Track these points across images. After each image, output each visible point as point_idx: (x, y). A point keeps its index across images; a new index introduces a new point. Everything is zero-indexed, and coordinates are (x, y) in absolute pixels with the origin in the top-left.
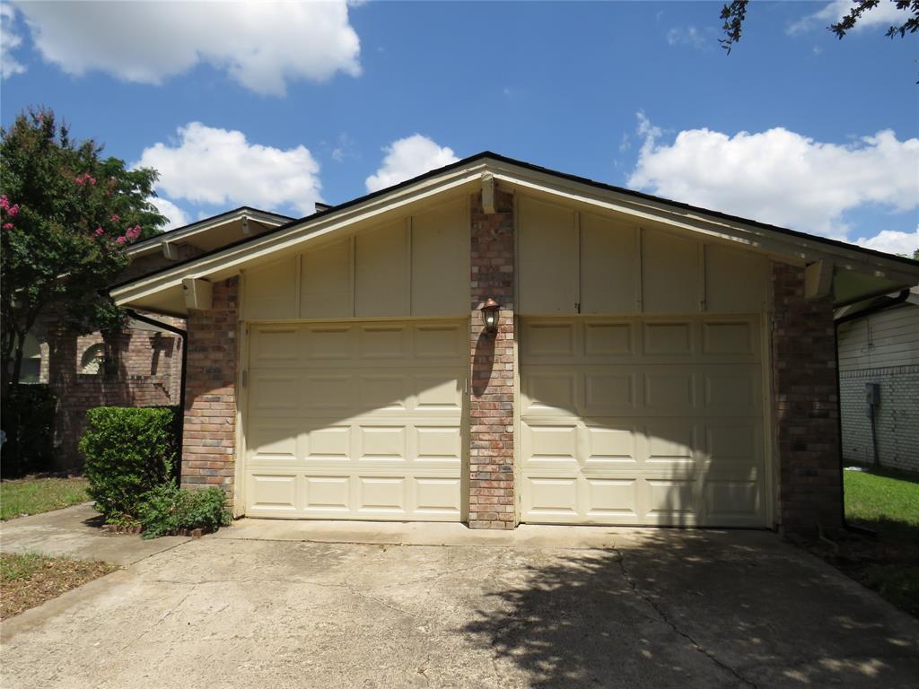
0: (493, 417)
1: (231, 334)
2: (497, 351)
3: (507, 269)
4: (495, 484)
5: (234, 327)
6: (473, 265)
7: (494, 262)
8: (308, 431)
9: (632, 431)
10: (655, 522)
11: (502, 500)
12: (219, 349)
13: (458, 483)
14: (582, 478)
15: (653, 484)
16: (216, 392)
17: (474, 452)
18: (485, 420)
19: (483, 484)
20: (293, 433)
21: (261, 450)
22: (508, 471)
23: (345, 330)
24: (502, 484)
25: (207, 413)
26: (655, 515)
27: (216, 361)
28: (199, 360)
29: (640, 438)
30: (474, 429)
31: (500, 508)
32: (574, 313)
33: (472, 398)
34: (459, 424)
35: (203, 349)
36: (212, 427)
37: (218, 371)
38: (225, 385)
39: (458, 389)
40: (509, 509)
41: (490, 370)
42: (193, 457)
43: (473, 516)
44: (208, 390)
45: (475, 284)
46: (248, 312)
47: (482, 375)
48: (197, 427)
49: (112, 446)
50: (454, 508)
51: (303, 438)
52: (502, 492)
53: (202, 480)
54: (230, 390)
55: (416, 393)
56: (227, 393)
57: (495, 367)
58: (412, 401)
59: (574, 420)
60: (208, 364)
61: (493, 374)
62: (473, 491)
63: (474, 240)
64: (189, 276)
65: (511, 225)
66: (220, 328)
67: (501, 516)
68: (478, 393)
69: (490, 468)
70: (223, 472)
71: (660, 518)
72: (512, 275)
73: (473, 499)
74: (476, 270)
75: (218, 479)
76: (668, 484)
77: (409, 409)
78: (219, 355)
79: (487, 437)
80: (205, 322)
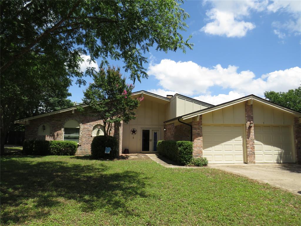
0: (251, 143)
1: (201, 126)
2: (251, 131)
3: (252, 115)
4: (252, 156)
5: (202, 125)
6: (246, 114)
7: (250, 114)
8: (214, 146)
9: (271, 146)
10: (276, 162)
11: (253, 158)
12: (199, 129)
13: (242, 156)
14: (264, 154)
15: (275, 155)
16: (198, 138)
17: (248, 150)
18: (249, 144)
19: (250, 156)
20: (211, 146)
21: (205, 150)
22: (254, 153)
23: (220, 126)
24: (253, 156)
25: (197, 142)
26: (276, 161)
27: (198, 132)
28: (195, 131)
29: (273, 147)
30: (248, 145)
31: (253, 160)
32: (263, 124)
33: (247, 139)
34: (242, 144)
35: (196, 129)
36: (199, 145)
37: (199, 133)
38: (200, 137)
39: (242, 137)
40: (254, 160)
41: (250, 134)
42: (195, 151)
43: (248, 162)
44: (197, 137)
45: (247, 118)
46: (204, 122)
47: (249, 135)
48: (195, 145)
49: (187, 149)
50: (242, 161)
51: (213, 147)
52: (253, 157)
53: (197, 156)
54: (202, 137)
55: (234, 138)
56: (201, 138)
57: (251, 134)
58: (233, 140)
59: (262, 144)
60: (197, 132)
61: (251, 135)
62: (248, 157)
63: (246, 110)
64: (198, 114)
65: (252, 107)
66: (199, 125)
67: (253, 162)
68: (248, 139)
69: (251, 153)
70: (201, 154)
71: (277, 162)
72: (253, 117)
73: (248, 159)
74: (247, 115)
75: (200, 156)
76: (278, 155)
77: (233, 142)
78: (199, 130)
79: (250, 147)
80: (196, 123)
